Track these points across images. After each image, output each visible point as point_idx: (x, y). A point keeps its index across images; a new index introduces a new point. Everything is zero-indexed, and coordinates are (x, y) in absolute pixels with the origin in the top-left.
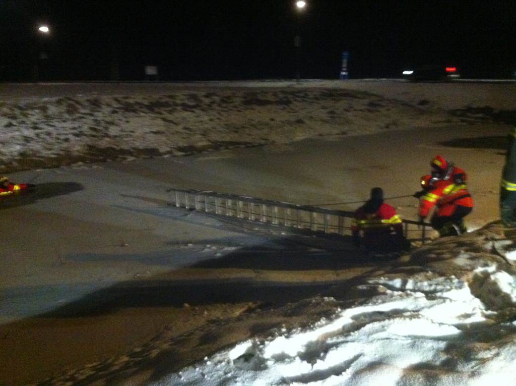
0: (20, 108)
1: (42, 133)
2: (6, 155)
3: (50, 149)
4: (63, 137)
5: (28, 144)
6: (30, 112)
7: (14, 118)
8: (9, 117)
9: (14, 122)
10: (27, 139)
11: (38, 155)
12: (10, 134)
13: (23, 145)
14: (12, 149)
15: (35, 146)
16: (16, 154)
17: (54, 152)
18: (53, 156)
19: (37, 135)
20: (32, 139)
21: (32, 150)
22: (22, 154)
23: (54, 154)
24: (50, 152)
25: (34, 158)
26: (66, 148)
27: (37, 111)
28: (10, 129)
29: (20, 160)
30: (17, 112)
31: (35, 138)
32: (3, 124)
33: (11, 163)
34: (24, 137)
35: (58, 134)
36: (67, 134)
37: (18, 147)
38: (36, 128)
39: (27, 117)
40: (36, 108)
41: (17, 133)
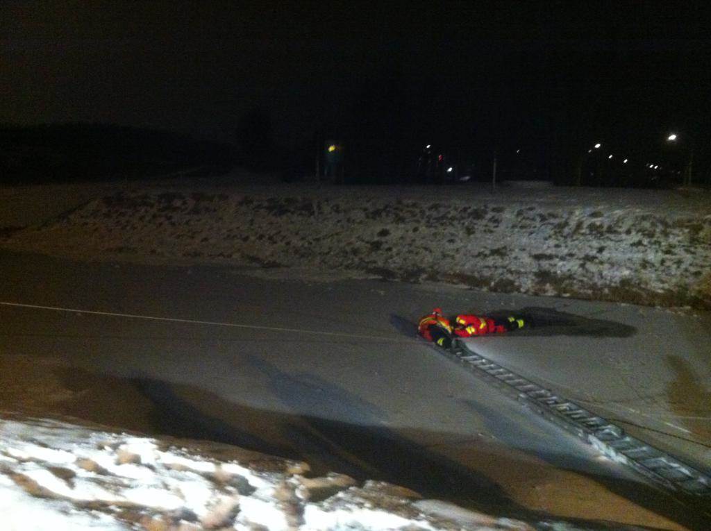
0: (666, 224)
1: (671, 260)
2: (606, 279)
3: (663, 282)
4: (693, 269)
5: (643, 271)
6: (676, 231)
7: (651, 235)
8: (644, 235)
9: (645, 242)
10: (645, 264)
11: (643, 286)
12: (629, 255)
13: (636, 271)
14: (617, 273)
15: (649, 275)
16: (617, 279)
17: (666, 286)
18: (660, 291)
19: (663, 262)
20: (653, 266)
21: (640, 279)
22: (625, 282)
23: (663, 289)
24: (661, 285)
25: (634, 290)
26: (686, 285)
27: (686, 231)
28: (635, 249)
29: (617, 288)
30: (660, 228)
31: (657, 265)
32: (631, 242)
33: (601, 289)
34: (644, 260)
35: (691, 265)
36: (702, 267)
37: (626, 273)
38: (667, 252)
39: (669, 237)
40: (687, 227)
41: (640, 255)
